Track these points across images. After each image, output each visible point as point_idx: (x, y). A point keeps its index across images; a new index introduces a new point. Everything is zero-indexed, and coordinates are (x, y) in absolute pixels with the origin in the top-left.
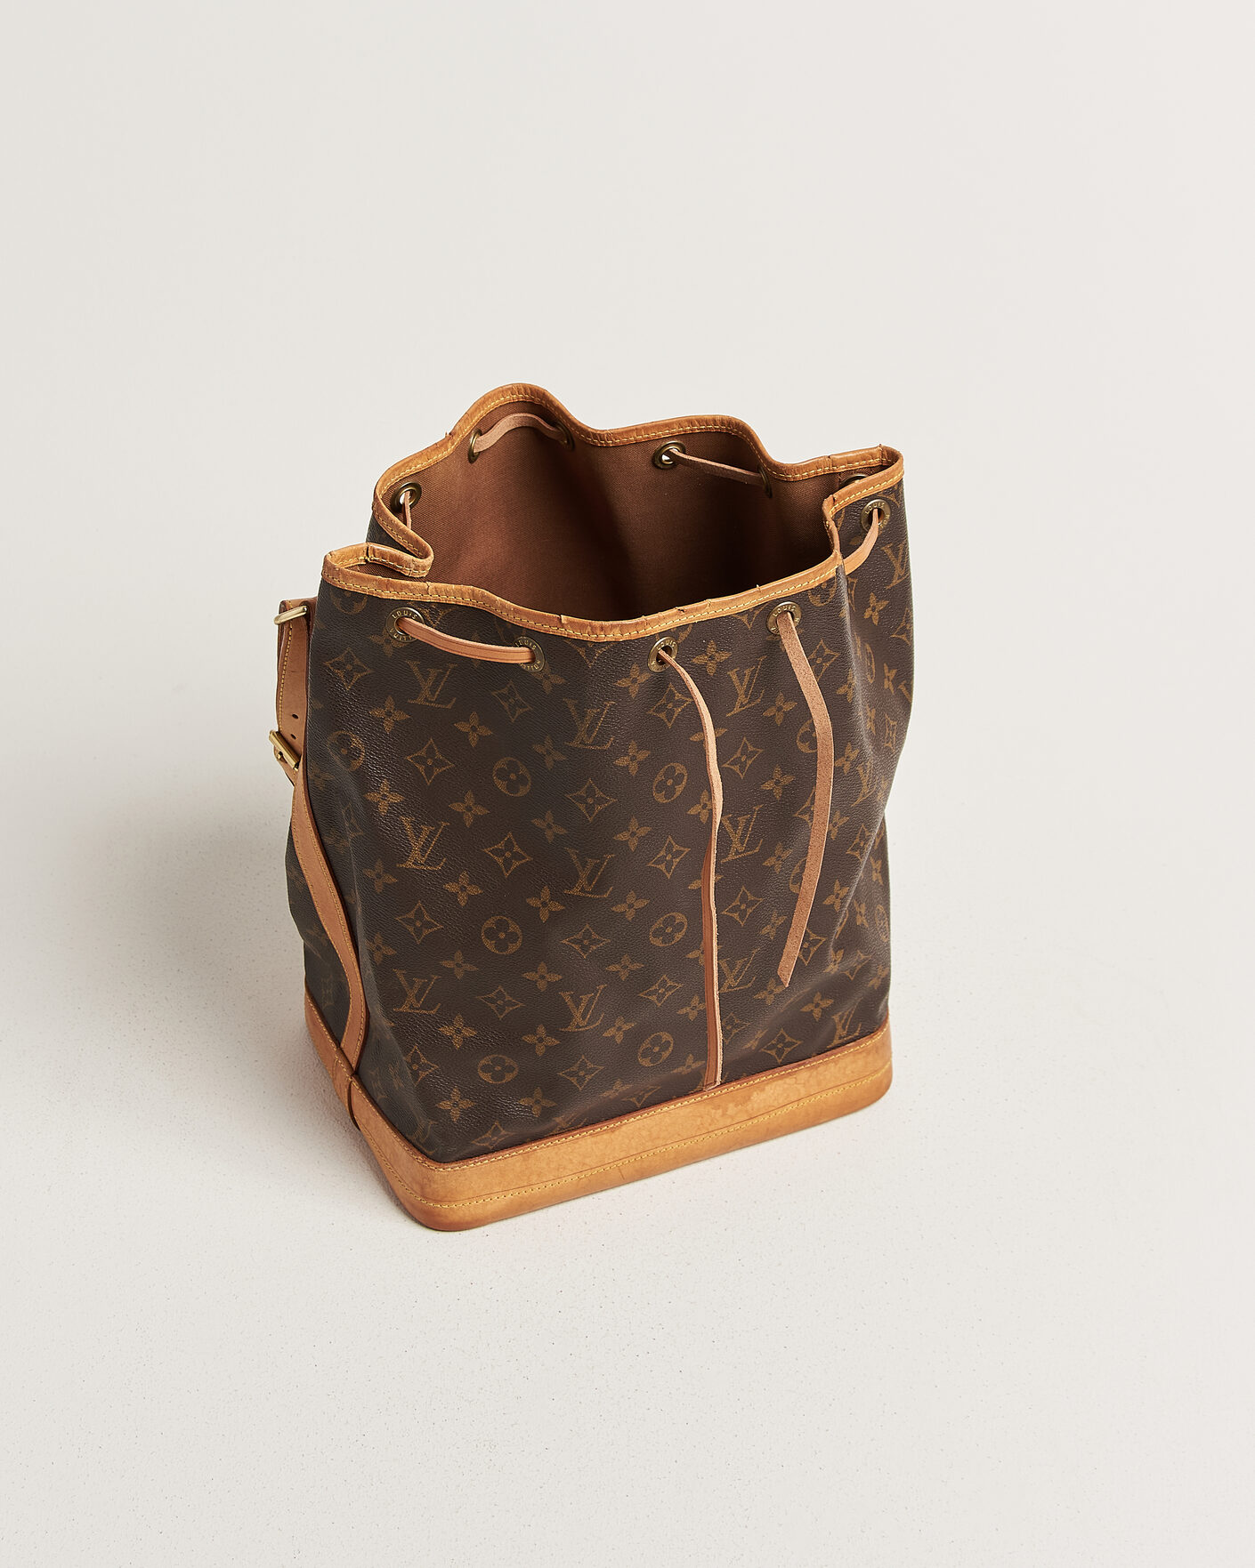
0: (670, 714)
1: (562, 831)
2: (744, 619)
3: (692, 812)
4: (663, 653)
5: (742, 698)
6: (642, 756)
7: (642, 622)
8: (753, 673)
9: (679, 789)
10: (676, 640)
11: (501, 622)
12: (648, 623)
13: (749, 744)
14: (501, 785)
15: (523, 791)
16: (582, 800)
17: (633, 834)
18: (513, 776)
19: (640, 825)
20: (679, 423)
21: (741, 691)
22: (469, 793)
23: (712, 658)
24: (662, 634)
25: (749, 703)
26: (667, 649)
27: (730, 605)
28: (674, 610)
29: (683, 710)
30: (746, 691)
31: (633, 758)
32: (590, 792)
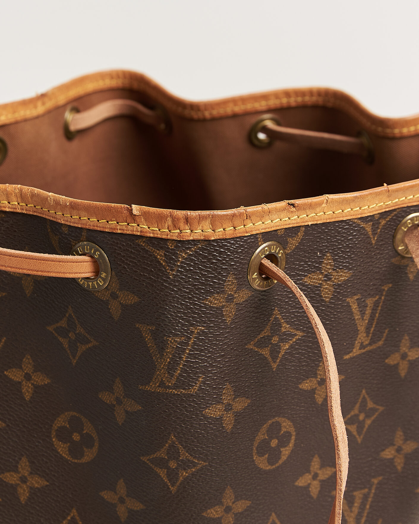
0: (275, 352)
1: (138, 506)
2: (368, 228)
3: (301, 482)
4: (267, 263)
5: (362, 337)
6: (240, 404)
7: (241, 214)
8: (376, 304)
9: (286, 452)
10: (284, 249)
11: (55, 224)
12: (248, 216)
13: (368, 399)
14: (62, 449)
15: (89, 455)
16: (162, 463)
17: (228, 509)
18: (76, 437)
19: (237, 498)
20: (276, 95)
21: (362, 328)
22: (24, 459)
23: (328, 277)
24: (268, 236)
25: (370, 344)
26: (272, 257)
27: (352, 205)
28: (283, 204)
29: (291, 347)
30: (368, 329)
31: (228, 408)
32: (173, 453)
